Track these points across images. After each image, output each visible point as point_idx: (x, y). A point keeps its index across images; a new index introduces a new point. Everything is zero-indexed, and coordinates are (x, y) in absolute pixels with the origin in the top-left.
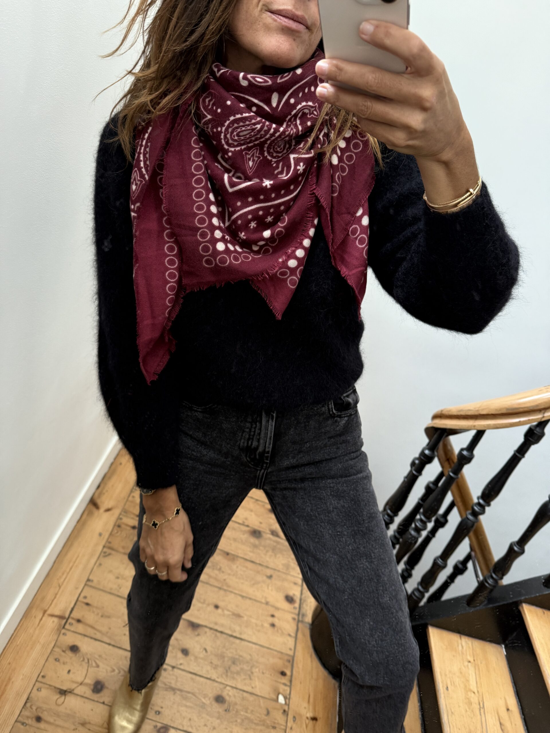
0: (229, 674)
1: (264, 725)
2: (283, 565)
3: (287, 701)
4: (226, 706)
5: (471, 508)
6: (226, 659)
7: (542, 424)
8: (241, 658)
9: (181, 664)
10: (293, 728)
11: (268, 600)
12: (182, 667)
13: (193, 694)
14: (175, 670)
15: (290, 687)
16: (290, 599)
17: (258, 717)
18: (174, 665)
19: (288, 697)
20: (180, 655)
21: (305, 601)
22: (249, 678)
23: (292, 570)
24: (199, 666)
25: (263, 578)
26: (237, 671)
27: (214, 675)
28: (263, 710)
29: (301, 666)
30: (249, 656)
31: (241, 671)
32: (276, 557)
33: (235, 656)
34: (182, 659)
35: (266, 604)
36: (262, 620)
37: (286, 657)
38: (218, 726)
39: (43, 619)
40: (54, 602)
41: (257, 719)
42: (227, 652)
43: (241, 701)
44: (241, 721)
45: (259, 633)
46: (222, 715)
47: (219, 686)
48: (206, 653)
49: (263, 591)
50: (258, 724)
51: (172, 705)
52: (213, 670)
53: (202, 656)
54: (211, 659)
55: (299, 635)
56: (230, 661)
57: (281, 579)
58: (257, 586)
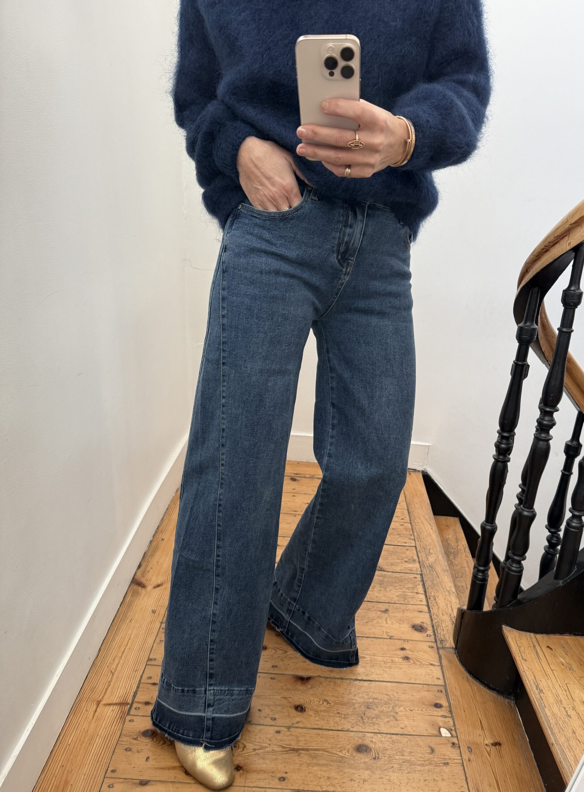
0: (364, 721)
1: (430, 764)
2: (397, 596)
3: (454, 732)
4: (373, 754)
6: (356, 705)
8: (375, 700)
9: (298, 722)
10: (471, 759)
11: (391, 635)
12: (300, 725)
13: (323, 750)
14: (292, 729)
15: (452, 717)
16: (419, 628)
17: (421, 757)
18: (287, 725)
19: (453, 728)
20: (293, 712)
21: (438, 627)
22: (393, 719)
23: (410, 599)
24: (323, 719)
25: (376, 614)
26: (376, 715)
27: (346, 725)
28: (425, 749)
29: (458, 694)
30: (387, 696)
31: (382, 714)
32: (386, 590)
33: (368, 700)
34: (298, 717)
35: (390, 638)
36: (390, 656)
37: (436, 688)
38: (369, 777)
39: (99, 710)
40: (109, 690)
41: (419, 759)
42: (355, 698)
43: (391, 745)
44: (398, 766)
45: (391, 670)
46: (371, 765)
47: (357, 736)
48: (329, 705)
49: (382, 626)
50: (423, 765)
51: (299, 768)
52: (343, 721)
53: (324, 709)
54: (337, 709)
55: (445, 662)
56: (363, 706)
57: (400, 610)
58: (373, 623)
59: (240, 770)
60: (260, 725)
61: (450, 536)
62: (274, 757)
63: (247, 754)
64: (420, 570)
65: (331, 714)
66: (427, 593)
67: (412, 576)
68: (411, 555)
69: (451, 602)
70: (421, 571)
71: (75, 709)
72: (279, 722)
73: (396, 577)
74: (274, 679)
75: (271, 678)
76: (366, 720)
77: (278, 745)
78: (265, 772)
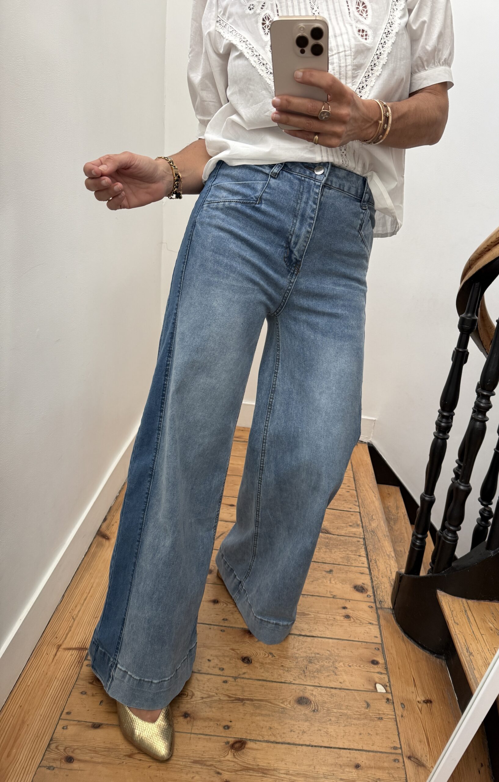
0: (306, 674)
1: (366, 718)
2: (341, 558)
3: (388, 689)
4: (313, 706)
6: (299, 659)
8: (317, 655)
9: (244, 673)
10: (404, 715)
11: (334, 594)
12: (246, 676)
13: (266, 701)
14: (239, 680)
15: (388, 674)
16: (360, 589)
17: (357, 711)
18: (234, 676)
19: (388, 685)
20: (240, 663)
21: (378, 588)
22: (333, 673)
23: (353, 561)
24: (268, 672)
25: (321, 574)
26: (317, 669)
27: (289, 678)
28: (361, 703)
29: (394, 653)
30: (328, 652)
31: (322, 669)
32: (331, 552)
33: (311, 655)
34: (244, 668)
35: (333, 598)
36: (332, 614)
37: (373, 646)
38: (308, 729)
39: (58, 654)
40: (69, 635)
41: (355, 713)
42: (299, 652)
43: (330, 699)
44: (336, 719)
45: (333, 627)
46: (310, 717)
47: (298, 688)
48: (274, 658)
49: (326, 586)
50: (358, 719)
51: (243, 717)
52: (286, 674)
53: (269, 661)
54: (281, 663)
55: (382, 622)
56: (305, 661)
57: (343, 571)
58: (318, 582)
59: (187, 717)
60: (208, 674)
61: (391, 504)
62: (220, 706)
63: (195, 702)
64: (363, 534)
65: (275, 667)
66: (369, 556)
67: (355, 540)
68: (355, 520)
69: (390, 566)
70: (364, 536)
71: (36, 652)
72: (226, 672)
73: (340, 540)
74: (224, 631)
75: (221, 631)
76: (308, 674)
77: (224, 694)
78: (211, 720)
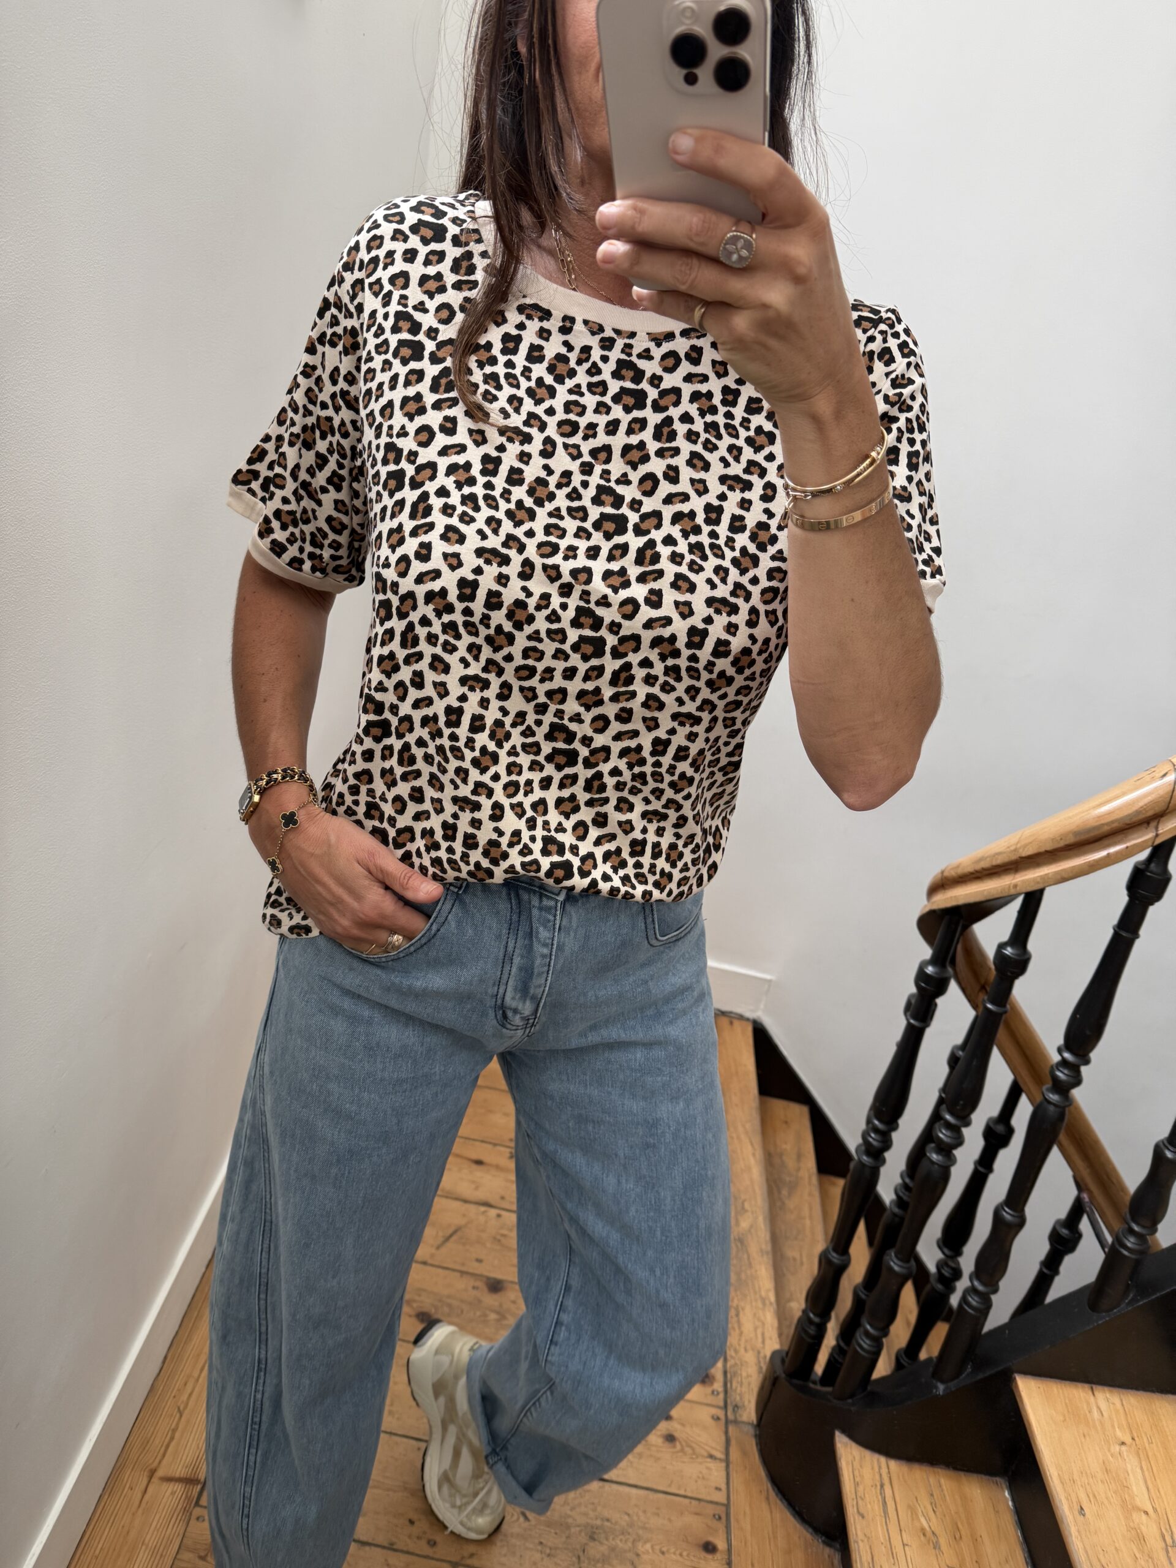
5: (1049, 1078)
6: (573, 1530)
7: (1160, 852)
8: (607, 1524)
9: (472, 1557)
18: (453, 1559)
21: (734, 1376)
24: (514, 1555)
26: (603, 1555)
29: (748, 1527)
30: (626, 1517)
31: (612, 1555)
33: (594, 1522)
37: (710, 1510)
39: (150, 1489)
40: (170, 1449)
42: (573, 1514)
45: (642, 1461)
48: (527, 1523)
52: (546, 1561)
53: (519, 1532)
54: (540, 1536)
55: (734, 1454)
56: (583, 1534)
60: (408, 1553)
61: (788, 1146)
65: (527, 1544)
69: (763, 1324)
72: (441, 1551)
